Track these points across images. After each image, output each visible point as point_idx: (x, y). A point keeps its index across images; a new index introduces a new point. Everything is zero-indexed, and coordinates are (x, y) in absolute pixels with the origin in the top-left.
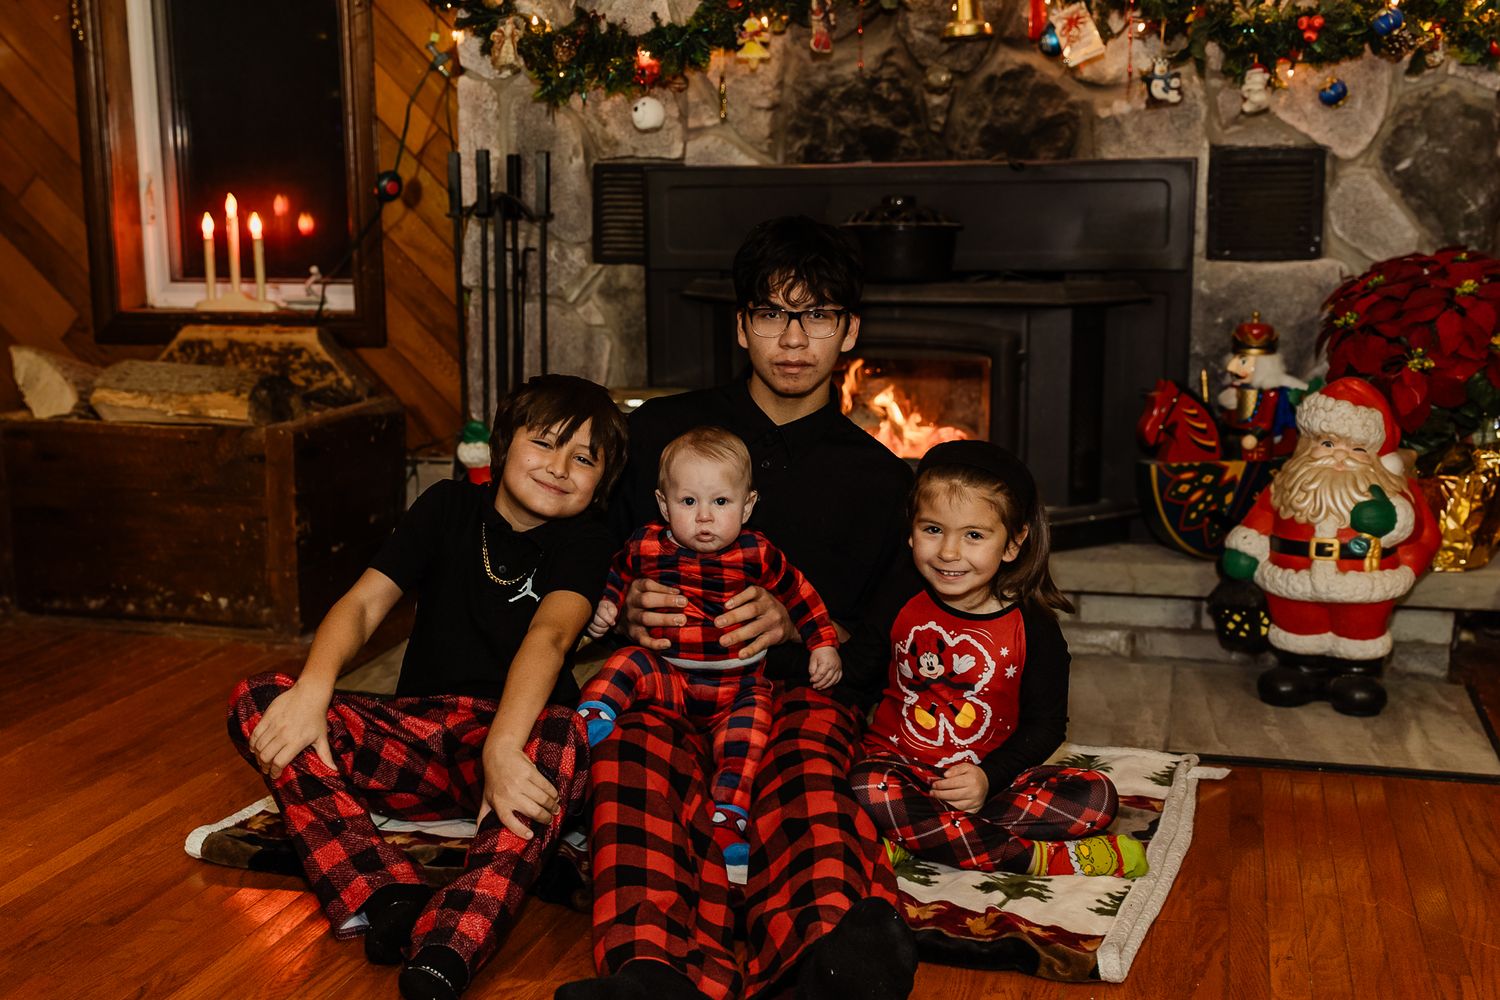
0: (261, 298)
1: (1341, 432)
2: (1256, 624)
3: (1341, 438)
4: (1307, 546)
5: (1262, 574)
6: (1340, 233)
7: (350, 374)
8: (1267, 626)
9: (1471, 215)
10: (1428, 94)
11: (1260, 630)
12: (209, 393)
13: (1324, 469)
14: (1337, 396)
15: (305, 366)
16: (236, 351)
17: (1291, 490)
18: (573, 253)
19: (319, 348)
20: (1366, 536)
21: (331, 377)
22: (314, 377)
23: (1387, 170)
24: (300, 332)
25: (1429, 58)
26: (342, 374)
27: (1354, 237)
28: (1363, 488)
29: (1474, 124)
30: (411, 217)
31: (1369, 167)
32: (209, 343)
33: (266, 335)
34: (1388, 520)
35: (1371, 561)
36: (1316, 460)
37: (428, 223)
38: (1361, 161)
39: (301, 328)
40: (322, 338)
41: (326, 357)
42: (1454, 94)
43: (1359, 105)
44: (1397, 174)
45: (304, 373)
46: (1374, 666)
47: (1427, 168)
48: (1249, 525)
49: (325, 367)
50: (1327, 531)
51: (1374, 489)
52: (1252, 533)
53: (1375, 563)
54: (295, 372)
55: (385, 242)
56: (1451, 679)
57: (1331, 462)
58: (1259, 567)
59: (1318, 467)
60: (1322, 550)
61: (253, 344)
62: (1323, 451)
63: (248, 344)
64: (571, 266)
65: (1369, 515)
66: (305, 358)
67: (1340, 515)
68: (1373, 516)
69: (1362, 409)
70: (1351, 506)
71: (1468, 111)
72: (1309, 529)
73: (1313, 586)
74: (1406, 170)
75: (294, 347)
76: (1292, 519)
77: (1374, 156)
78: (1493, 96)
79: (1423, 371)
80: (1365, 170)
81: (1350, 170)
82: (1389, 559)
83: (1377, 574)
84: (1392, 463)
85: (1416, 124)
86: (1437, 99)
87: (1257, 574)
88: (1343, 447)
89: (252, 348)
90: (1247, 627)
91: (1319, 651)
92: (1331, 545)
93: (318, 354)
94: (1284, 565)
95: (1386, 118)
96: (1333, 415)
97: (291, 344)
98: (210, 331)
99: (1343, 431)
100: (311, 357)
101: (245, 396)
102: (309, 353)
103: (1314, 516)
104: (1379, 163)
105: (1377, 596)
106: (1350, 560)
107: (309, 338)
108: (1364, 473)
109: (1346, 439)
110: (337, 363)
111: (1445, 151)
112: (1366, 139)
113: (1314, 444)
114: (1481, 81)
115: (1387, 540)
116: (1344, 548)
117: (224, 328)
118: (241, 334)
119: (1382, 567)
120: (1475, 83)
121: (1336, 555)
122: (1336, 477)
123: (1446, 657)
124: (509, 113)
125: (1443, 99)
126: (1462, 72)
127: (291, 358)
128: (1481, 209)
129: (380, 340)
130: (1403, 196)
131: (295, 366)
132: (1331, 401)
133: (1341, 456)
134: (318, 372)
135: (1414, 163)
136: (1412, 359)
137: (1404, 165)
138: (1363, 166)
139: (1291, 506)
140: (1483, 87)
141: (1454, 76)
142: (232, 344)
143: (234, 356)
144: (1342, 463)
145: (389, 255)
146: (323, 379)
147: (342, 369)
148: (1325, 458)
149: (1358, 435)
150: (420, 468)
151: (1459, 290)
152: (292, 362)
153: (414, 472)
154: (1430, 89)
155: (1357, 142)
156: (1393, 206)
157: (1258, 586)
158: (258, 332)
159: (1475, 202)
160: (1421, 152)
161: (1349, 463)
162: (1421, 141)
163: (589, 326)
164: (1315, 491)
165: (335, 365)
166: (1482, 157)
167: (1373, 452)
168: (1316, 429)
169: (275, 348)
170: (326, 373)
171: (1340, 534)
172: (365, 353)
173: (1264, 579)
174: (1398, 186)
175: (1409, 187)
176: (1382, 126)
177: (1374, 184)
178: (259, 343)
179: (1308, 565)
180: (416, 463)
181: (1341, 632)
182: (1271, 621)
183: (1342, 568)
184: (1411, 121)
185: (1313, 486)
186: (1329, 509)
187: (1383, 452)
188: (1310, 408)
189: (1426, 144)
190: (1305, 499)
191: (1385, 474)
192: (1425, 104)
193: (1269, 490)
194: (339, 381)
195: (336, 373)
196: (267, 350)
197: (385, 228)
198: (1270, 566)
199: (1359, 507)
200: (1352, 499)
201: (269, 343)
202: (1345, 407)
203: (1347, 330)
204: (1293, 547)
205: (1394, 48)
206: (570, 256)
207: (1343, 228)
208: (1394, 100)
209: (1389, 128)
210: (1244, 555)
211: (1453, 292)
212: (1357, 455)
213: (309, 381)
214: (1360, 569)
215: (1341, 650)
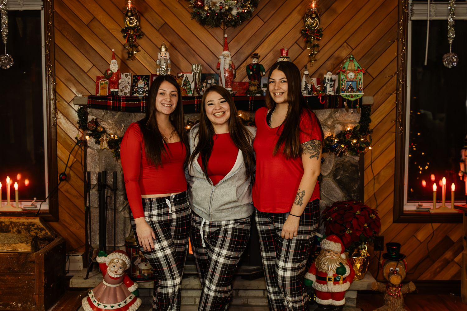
0: (17, 207)
1: (332, 249)
2: (313, 297)
3: (331, 250)
4: (326, 278)
5: (314, 285)
6: (324, 194)
7: (50, 231)
8: (315, 298)
9: (354, 190)
10: (343, 161)
11: (314, 299)
12: (18, 243)
13: (328, 258)
14: (331, 240)
15: (35, 229)
16: (13, 225)
17: (321, 264)
18: (121, 197)
19: (40, 224)
20: (340, 275)
21: (44, 232)
22: (38, 232)
23: (334, 179)
24: (34, 219)
25: (344, 154)
26: (47, 231)
27: (327, 195)
28: (338, 263)
29: (354, 168)
30: (67, 184)
31: (330, 178)
32: (4, 222)
33: (23, 220)
34: (345, 271)
35: (341, 282)
36: (327, 256)
37: (72, 186)
38: (328, 176)
39: (34, 218)
40: (41, 221)
41: (42, 226)
42: (349, 161)
43: (327, 163)
44: (337, 180)
45: (35, 231)
46: (341, 307)
47: (344, 179)
48: (311, 273)
49: (42, 229)
50: (330, 275)
51: (341, 263)
52: (311, 274)
53: (342, 282)
54: (32, 231)
55: (59, 191)
56: (357, 307)
57: (330, 257)
58: (313, 283)
59: (327, 258)
60: (330, 279)
61: (19, 223)
62: (328, 254)
63: (17, 223)
64: (120, 201)
65: (340, 270)
66: (36, 226)
67: (333, 270)
68: (340, 271)
69: (337, 243)
70: (336, 268)
71: (352, 165)
72: (326, 274)
73: (328, 288)
74: (339, 179)
75: (32, 224)
76: (322, 271)
77: (331, 176)
78: (358, 162)
79: (350, 233)
80: (329, 179)
81: (325, 178)
82: (345, 281)
83: (342, 285)
84: (343, 256)
85: (341, 168)
86: (345, 162)
87: (313, 285)
88: (332, 253)
89: (18, 224)
90: (311, 298)
91: (329, 304)
92: (332, 278)
93: (40, 225)
94: (320, 283)
95: (334, 166)
96: (330, 245)
97: (31, 223)
98: (4, 219)
99: (333, 249)
100: (37, 226)
101: (30, 244)
102: (36, 225)
103: (327, 271)
104: (332, 177)
105: (343, 290)
106: (336, 282)
107: (37, 221)
108: (338, 259)
109: (333, 251)
110: (46, 228)
111: (348, 175)
112: (329, 171)
113: (325, 252)
114: (355, 158)
115: (344, 276)
116: (335, 279)
117: (9, 218)
118: (14, 219)
119: (343, 283)
120: (354, 158)
121: (333, 281)
122: (332, 261)
123: (355, 301)
124: (102, 159)
125: (346, 162)
126: (350, 156)
127: (31, 227)
128: (356, 189)
129: (57, 219)
130: (338, 185)
131: (32, 229)
132: (329, 242)
133: (332, 255)
134: (39, 231)
135: (341, 177)
136: (347, 230)
137: (338, 178)
138: (329, 178)
139: (321, 268)
140: (355, 159)
141: (349, 156)
142: (11, 223)
143: (12, 226)
144: (332, 257)
145: (60, 195)
146: (41, 233)
147: (47, 230)
148: (328, 256)
149: (336, 250)
150: (70, 257)
151: (356, 213)
152: (31, 228)
153: (69, 258)
154: (343, 159)
155: (327, 172)
156: (336, 188)
157: (313, 288)
158: (20, 219)
159: (355, 187)
160: (342, 175)
161: (334, 257)
162: (342, 172)
163: (125, 218)
164: (327, 264)
165: (45, 229)
166: (356, 176)
167: (339, 254)
168: (326, 248)
169: (26, 224)
170: (42, 231)
171: (334, 275)
172: (51, 223)
173: (315, 286)
174: (337, 183)
175: (340, 183)
176: (332, 168)
177: (332, 182)
178: (20, 222)
179: (326, 283)
180: (69, 256)
181: (334, 299)
182: (316, 297)
183: (335, 284)
184: (339, 167)
185: (327, 263)
186: (331, 269)
187: (341, 253)
188: (324, 243)
189: (343, 173)
190: (325, 267)
191: (342, 259)
192: (342, 163)
193: (314, 263)
194: (46, 233)
195: (46, 231)
196: (23, 224)
197: (59, 187)
198: (316, 283)
199: (338, 268)
200: (336, 266)
201: (24, 222)
202: (333, 243)
203: (330, 221)
204: (322, 278)
205: (336, 151)
206: (120, 198)
207: (324, 193)
208: (335, 162)
209: (334, 169)
210: (310, 280)
211: (355, 214)
212: (336, 255)
213: (36, 233)
214: (338, 284)
215: (334, 304)
